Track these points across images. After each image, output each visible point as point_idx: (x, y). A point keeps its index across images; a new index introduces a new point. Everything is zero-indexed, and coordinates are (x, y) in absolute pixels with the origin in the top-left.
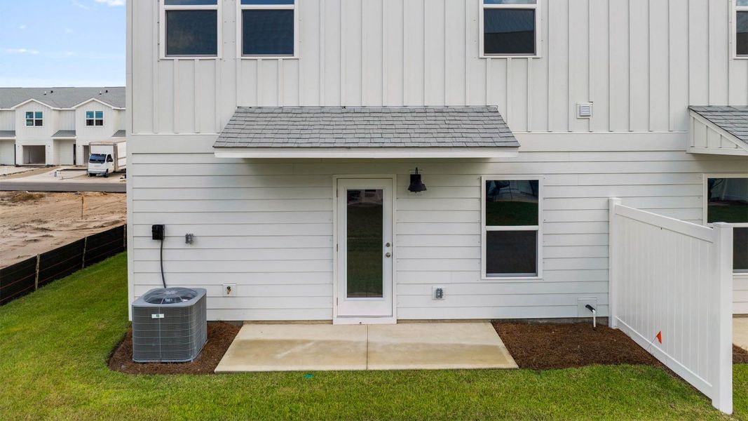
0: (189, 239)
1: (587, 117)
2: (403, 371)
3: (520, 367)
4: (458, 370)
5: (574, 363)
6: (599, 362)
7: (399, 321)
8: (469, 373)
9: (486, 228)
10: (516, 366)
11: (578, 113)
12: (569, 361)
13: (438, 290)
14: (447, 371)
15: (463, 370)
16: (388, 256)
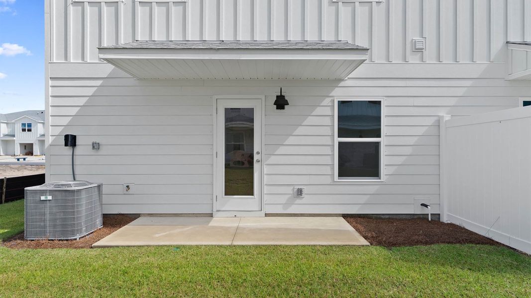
0: (96, 146)
1: (420, 50)
2: (264, 246)
3: (371, 244)
4: (314, 245)
5: (421, 242)
6: (444, 242)
7: (267, 215)
8: (324, 248)
9: (338, 140)
10: (369, 244)
11: (414, 47)
12: (416, 241)
13: (298, 190)
14: (304, 246)
15: (320, 245)
16: (258, 161)
